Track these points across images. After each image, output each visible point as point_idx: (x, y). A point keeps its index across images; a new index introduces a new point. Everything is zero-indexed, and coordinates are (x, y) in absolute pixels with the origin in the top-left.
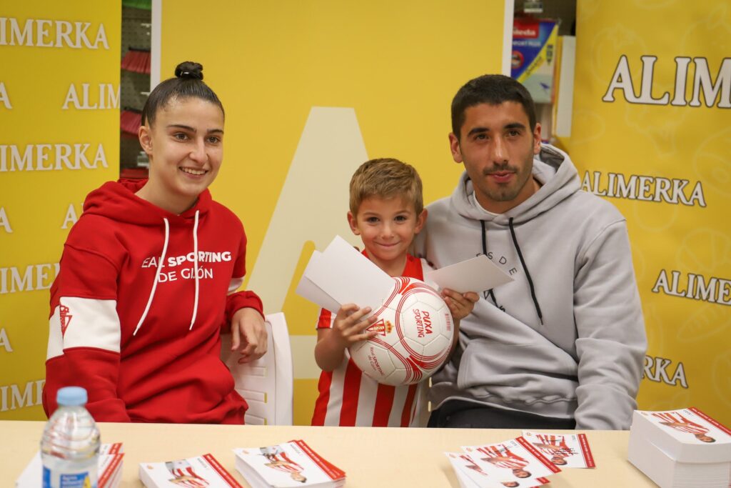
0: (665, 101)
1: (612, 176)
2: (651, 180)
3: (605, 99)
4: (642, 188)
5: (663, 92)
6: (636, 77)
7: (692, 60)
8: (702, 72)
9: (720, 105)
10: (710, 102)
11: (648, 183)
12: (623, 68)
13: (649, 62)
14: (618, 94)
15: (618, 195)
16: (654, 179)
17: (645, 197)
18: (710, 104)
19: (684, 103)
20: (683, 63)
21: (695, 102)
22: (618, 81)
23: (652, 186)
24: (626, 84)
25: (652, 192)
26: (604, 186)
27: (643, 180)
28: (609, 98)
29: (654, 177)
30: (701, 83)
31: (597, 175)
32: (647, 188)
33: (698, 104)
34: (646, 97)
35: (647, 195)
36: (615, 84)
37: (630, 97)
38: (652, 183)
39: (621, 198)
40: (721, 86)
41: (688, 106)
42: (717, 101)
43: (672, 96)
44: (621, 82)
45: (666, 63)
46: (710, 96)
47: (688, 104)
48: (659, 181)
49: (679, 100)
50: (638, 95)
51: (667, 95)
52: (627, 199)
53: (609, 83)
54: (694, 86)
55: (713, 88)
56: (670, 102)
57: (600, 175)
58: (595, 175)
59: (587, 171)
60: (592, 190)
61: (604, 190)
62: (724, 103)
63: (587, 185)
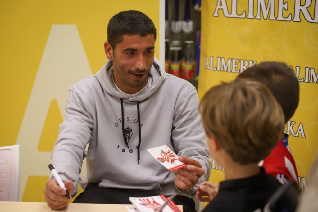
0: (243, 16)
1: (219, 59)
2: (238, 61)
3: (214, 15)
4: (234, 66)
5: (242, 11)
6: (229, 3)
9: (270, 18)
10: (265, 16)
11: (237, 63)
14: (220, 12)
15: (222, 70)
16: (240, 61)
17: (236, 71)
18: (265, 18)
19: (253, 17)
21: (258, 17)
22: (220, 5)
23: (239, 64)
24: (224, 7)
25: (239, 68)
26: (215, 65)
27: (234, 61)
28: (216, 14)
29: (240, 59)
30: (261, 6)
32: (236, 66)
33: (259, 18)
34: (234, 14)
35: (237, 69)
36: (219, 7)
37: (226, 14)
38: (239, 63)
39: (224, 72)
41: (255, 19)
42: (269, 16)
43: (246, 12)
44: (222, 5)
46: (265, 13)
47: (255, 17)
48: (242, 61)
49: (250, 16)
50: (230, 13)
51: (244, 13)
52: (226, 72)
53: (215, 6)
55: (267, 8)
56: (246, 17)
57: (213, 59)
58: (210, 59)
59: (207, 56)
60: (210, 67)
61: (215, 67)
62: (272, 17)
63: (208, 64)
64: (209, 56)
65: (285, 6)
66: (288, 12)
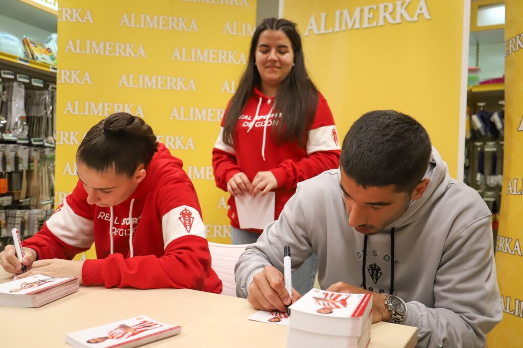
3: (519, 129)
28: (521, 128)
57: (517, 181)
58: (514, 182)
59: (510, 179)
60: (513, 191)
61: (520, 190)
63: (510, 189)
64: (512, 179)
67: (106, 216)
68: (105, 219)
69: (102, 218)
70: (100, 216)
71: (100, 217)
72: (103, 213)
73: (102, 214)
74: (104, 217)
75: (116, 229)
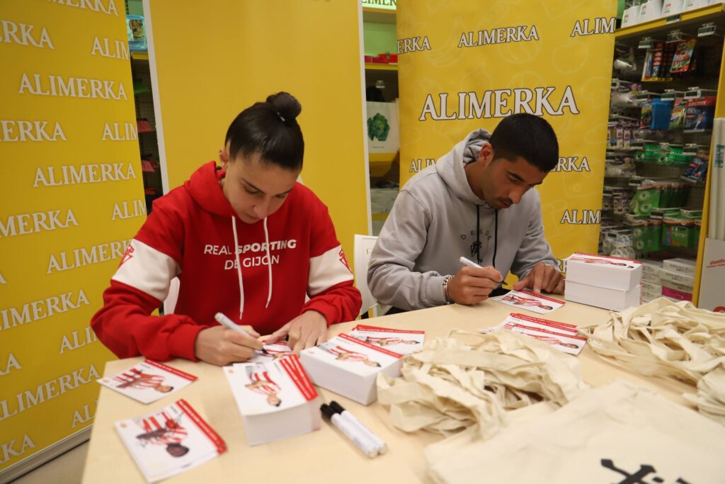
0: (454, 117)
1: (428, 161)
3: (420, 119)
5: (453, 113)
6: (437, 106)
7: (467, 94)
8: (473, 99)
9: (485, 116)
10: (479, 116)
12: (429, 102)
13: (443, 97)
14: (428, 115)
18: (479, 117)
19: (465, 117)
20: (462, 96)
21: (471, 116)
22: (427, 109)
24: (432, 110)
28: (423, 118)
30: (473, 106)
31: (419, 161)
34: (443, 116)
36: (425, 111)
37: (435, 117)
40: (485, 106)
42: (483, 114)
43: (457, 114)
44: (429, 109)
45: (453, 96)
46: (479, 112)
47: (467, 118)
49: (462, 116)
50: (439, 115)
51: (455, 114)
53: (422, 110)
54: (470, 108)
55: (480, 108)
56: (457, 118)
62: (488, 115)
65: (504, 103)
66: (508, 108)
67: (215, 250)
68: (214, 253)
69: (210, 253)
70: (206, 250)
71: (207, 252)
72: (210, 246)
73: (209, 248)
74: (212, 251)
75: (231, 261)
